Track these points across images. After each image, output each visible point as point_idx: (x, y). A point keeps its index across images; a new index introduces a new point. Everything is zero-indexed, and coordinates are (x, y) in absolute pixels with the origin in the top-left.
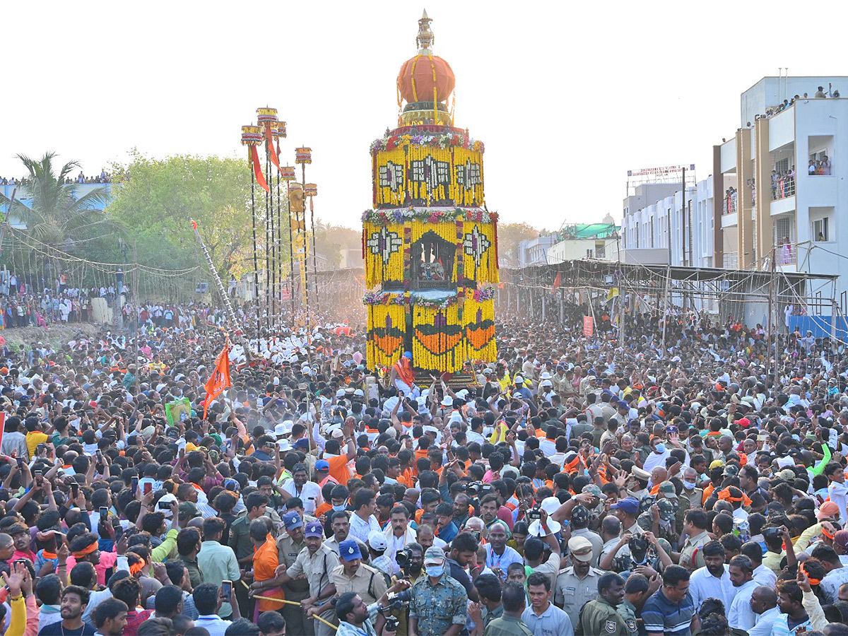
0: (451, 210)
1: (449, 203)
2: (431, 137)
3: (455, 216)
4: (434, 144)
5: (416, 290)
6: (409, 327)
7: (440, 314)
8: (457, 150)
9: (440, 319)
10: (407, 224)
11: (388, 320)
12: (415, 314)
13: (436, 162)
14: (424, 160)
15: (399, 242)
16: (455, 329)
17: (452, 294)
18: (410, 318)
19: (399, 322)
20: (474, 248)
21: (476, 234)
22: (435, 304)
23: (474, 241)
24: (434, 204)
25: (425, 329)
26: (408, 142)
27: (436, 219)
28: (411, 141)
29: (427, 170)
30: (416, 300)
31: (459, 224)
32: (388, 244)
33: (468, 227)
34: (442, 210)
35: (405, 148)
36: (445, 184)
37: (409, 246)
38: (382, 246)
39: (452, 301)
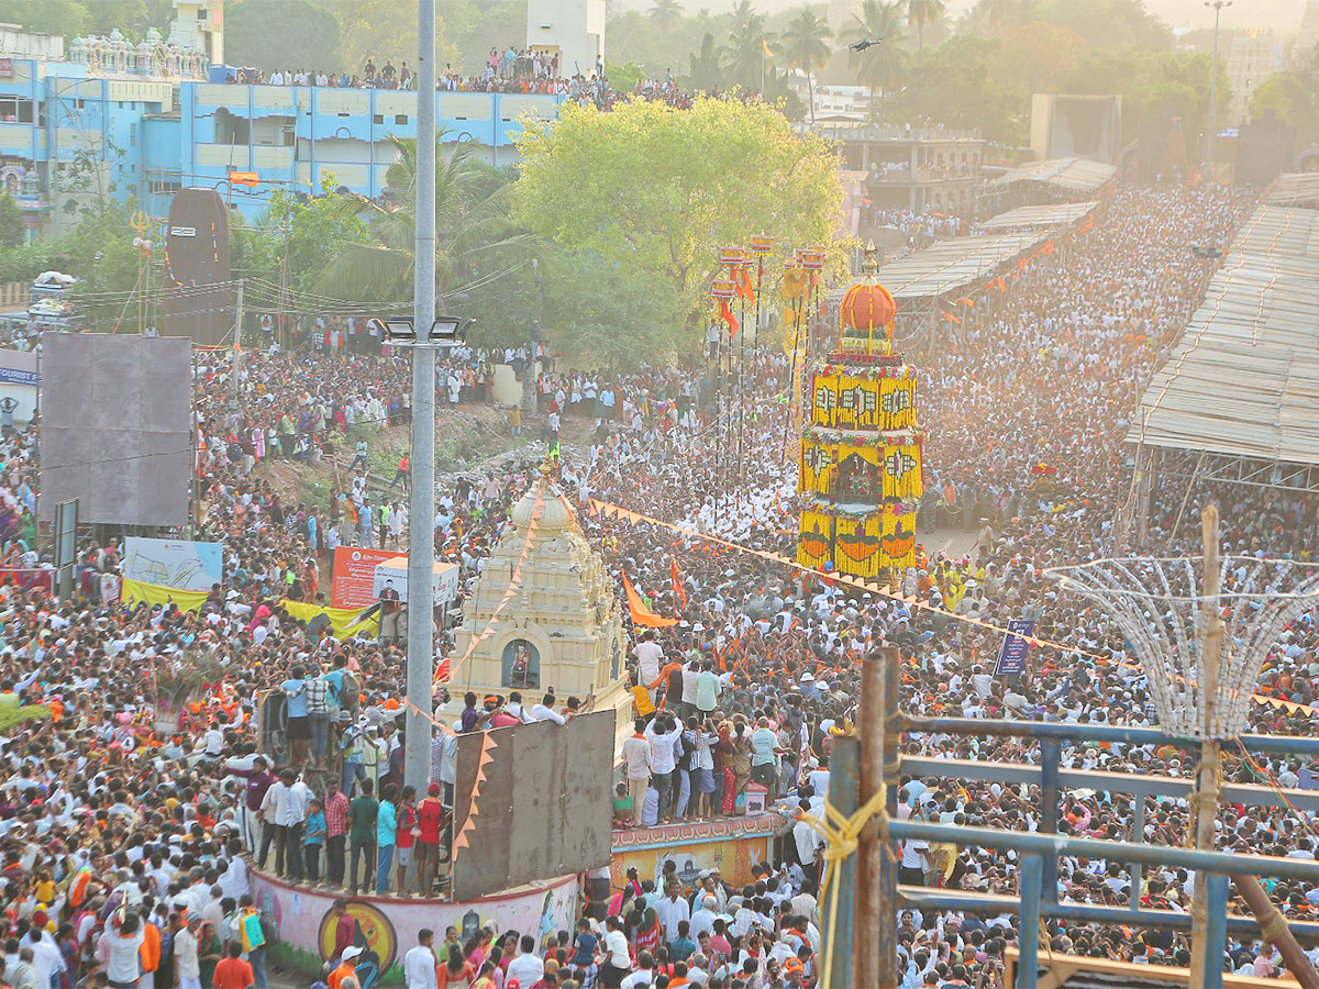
0: (875, 434)
1: (874, 428)
2: (862, 369)
3: (876, 441)
4: (863, 375)
5: (841, 503)
6: (833, 535)
7: (860, 526)
8: (884, 381)
9: (860, 530)
10: (834, 447)
11: (816, 527)
12: (838, 524)
13: (864, 392)
14: (854, 390)
15: (827, 460)
16: (872, 540)
17: (873, 508)
18: (833, 528)
19: (825, 531)
20: (896, 469)
21: (898, 456)
22: (856, 517)
23: (896, 462)
24: (861, 428)
25: (846, 538)
26: (840, 373)
27: (859, 442)
28: (843, 372)
29: (856, 399)
30: (838, 512)
31: (881, 450)
32: (820, 461)
33: (890, 451)
34: (867, 434)
35: (839, 377)
36: (872, 411)
37: (835, 465)
38: (815, 460)
39: (870, 515)
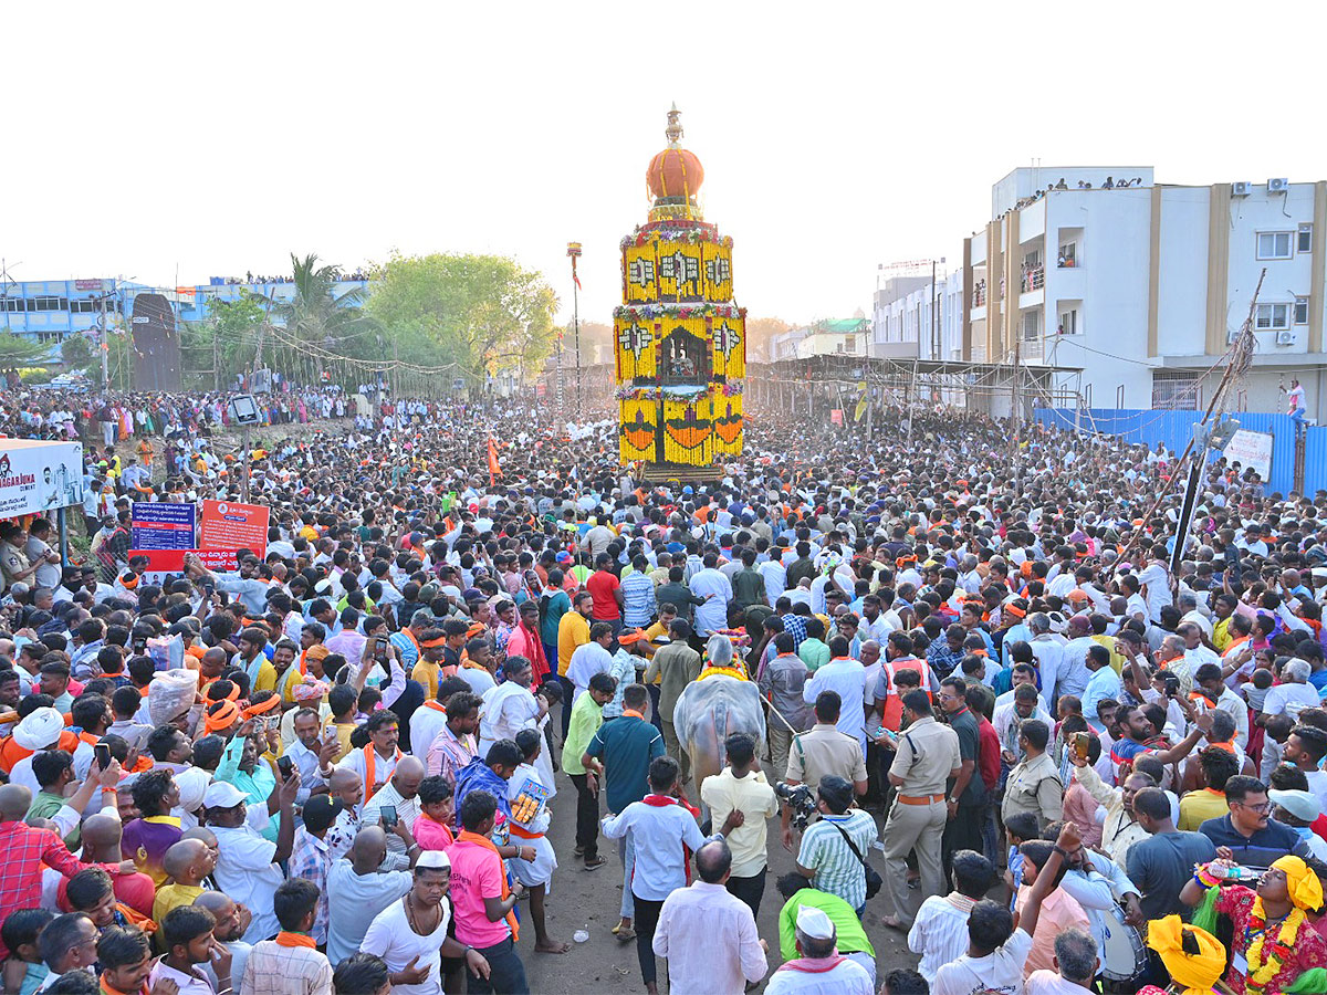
0: (700, 305)
1: (699, 298)
2: (680, 233)
3: (704, 311)
4: (683, 239)
5: (666, 385)
6: (660, 422)
7: (690, 408)
8: (706, 246)
9: (690, 413)
10: (657, 320)
11: (639, 415)
12: (666, 409)
13: (685, 258)
14: (674, 256)
15: (648, 338)
16: (704, 424)
17: (702, 389)
18: (661, 413)
19: (650, 417)
20: (723, 343)
21: (725, 330)
22: (685, 399)
23: (723, 336)
24: (683, 300)
25: (676, 423)
26: (657, 238)
27: (686, 314)
28: (660, 237)
29: (677, 265)
30: (666, 395)
31: (709, 320)
32: (639, 340)
33: (717, 323)
34: (692, 305)
35: (655, 244)
36: (694, 280)
37: (659, 341)
38: (633, 341)
39: (702, 396)
